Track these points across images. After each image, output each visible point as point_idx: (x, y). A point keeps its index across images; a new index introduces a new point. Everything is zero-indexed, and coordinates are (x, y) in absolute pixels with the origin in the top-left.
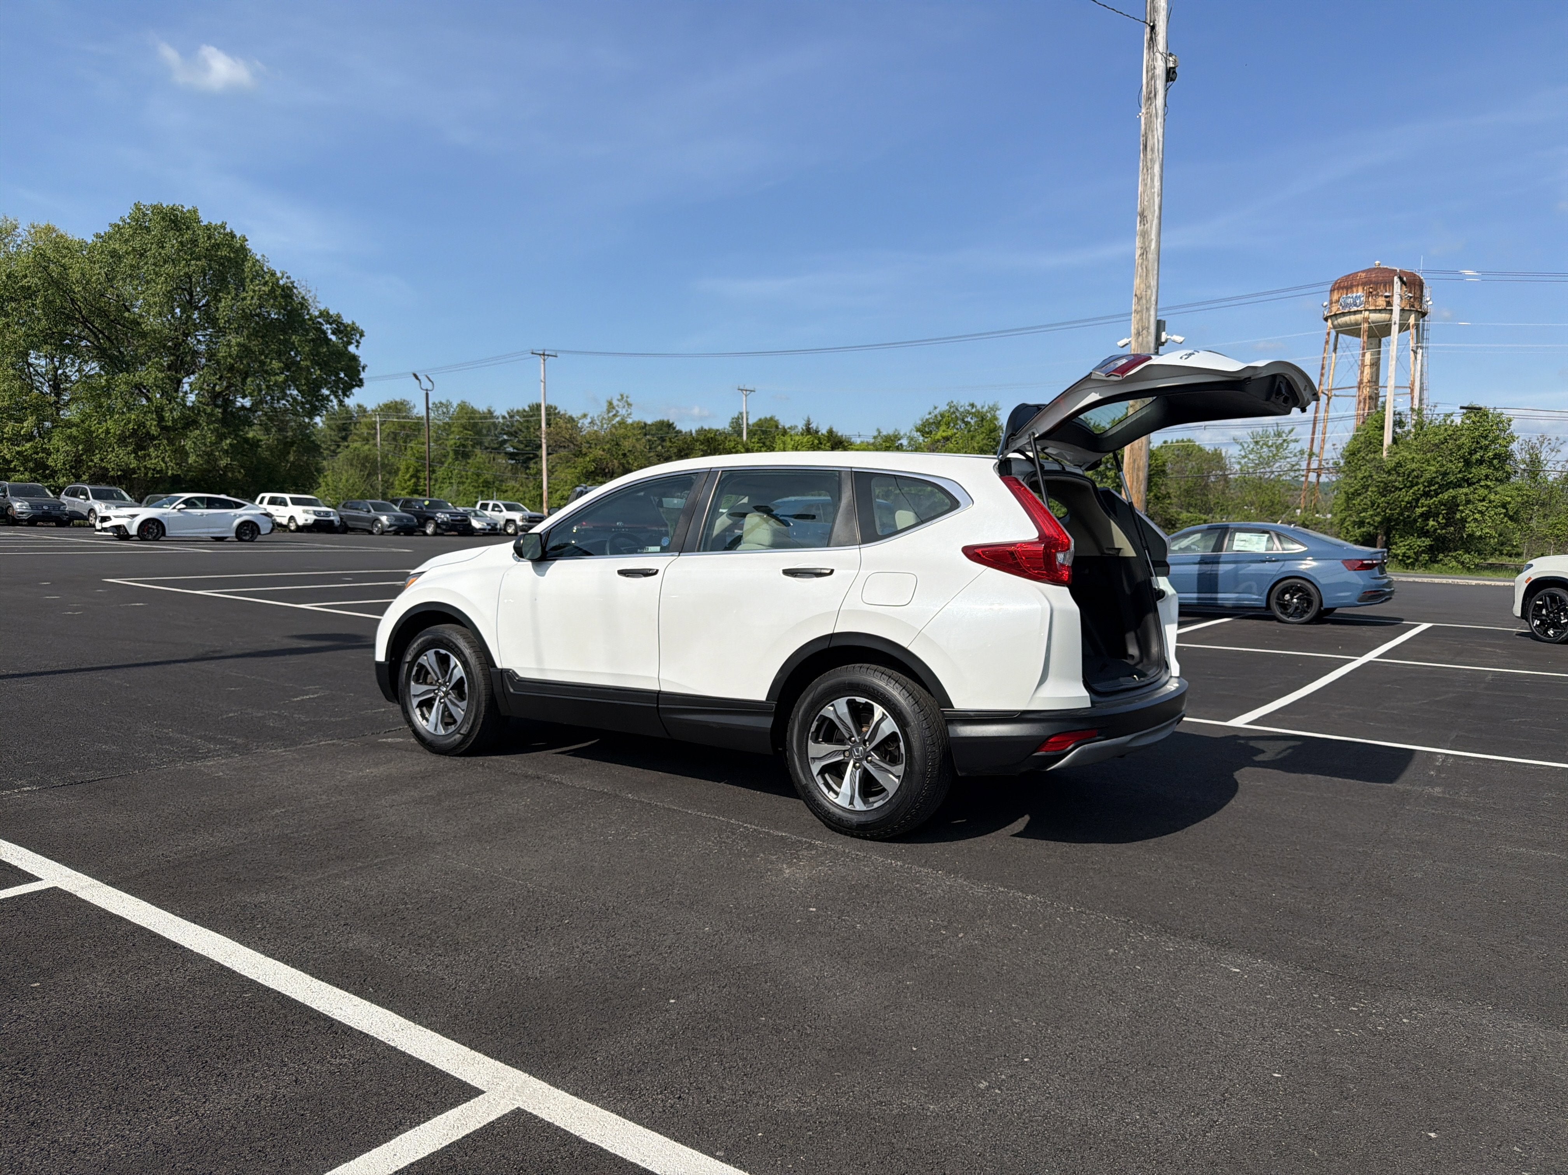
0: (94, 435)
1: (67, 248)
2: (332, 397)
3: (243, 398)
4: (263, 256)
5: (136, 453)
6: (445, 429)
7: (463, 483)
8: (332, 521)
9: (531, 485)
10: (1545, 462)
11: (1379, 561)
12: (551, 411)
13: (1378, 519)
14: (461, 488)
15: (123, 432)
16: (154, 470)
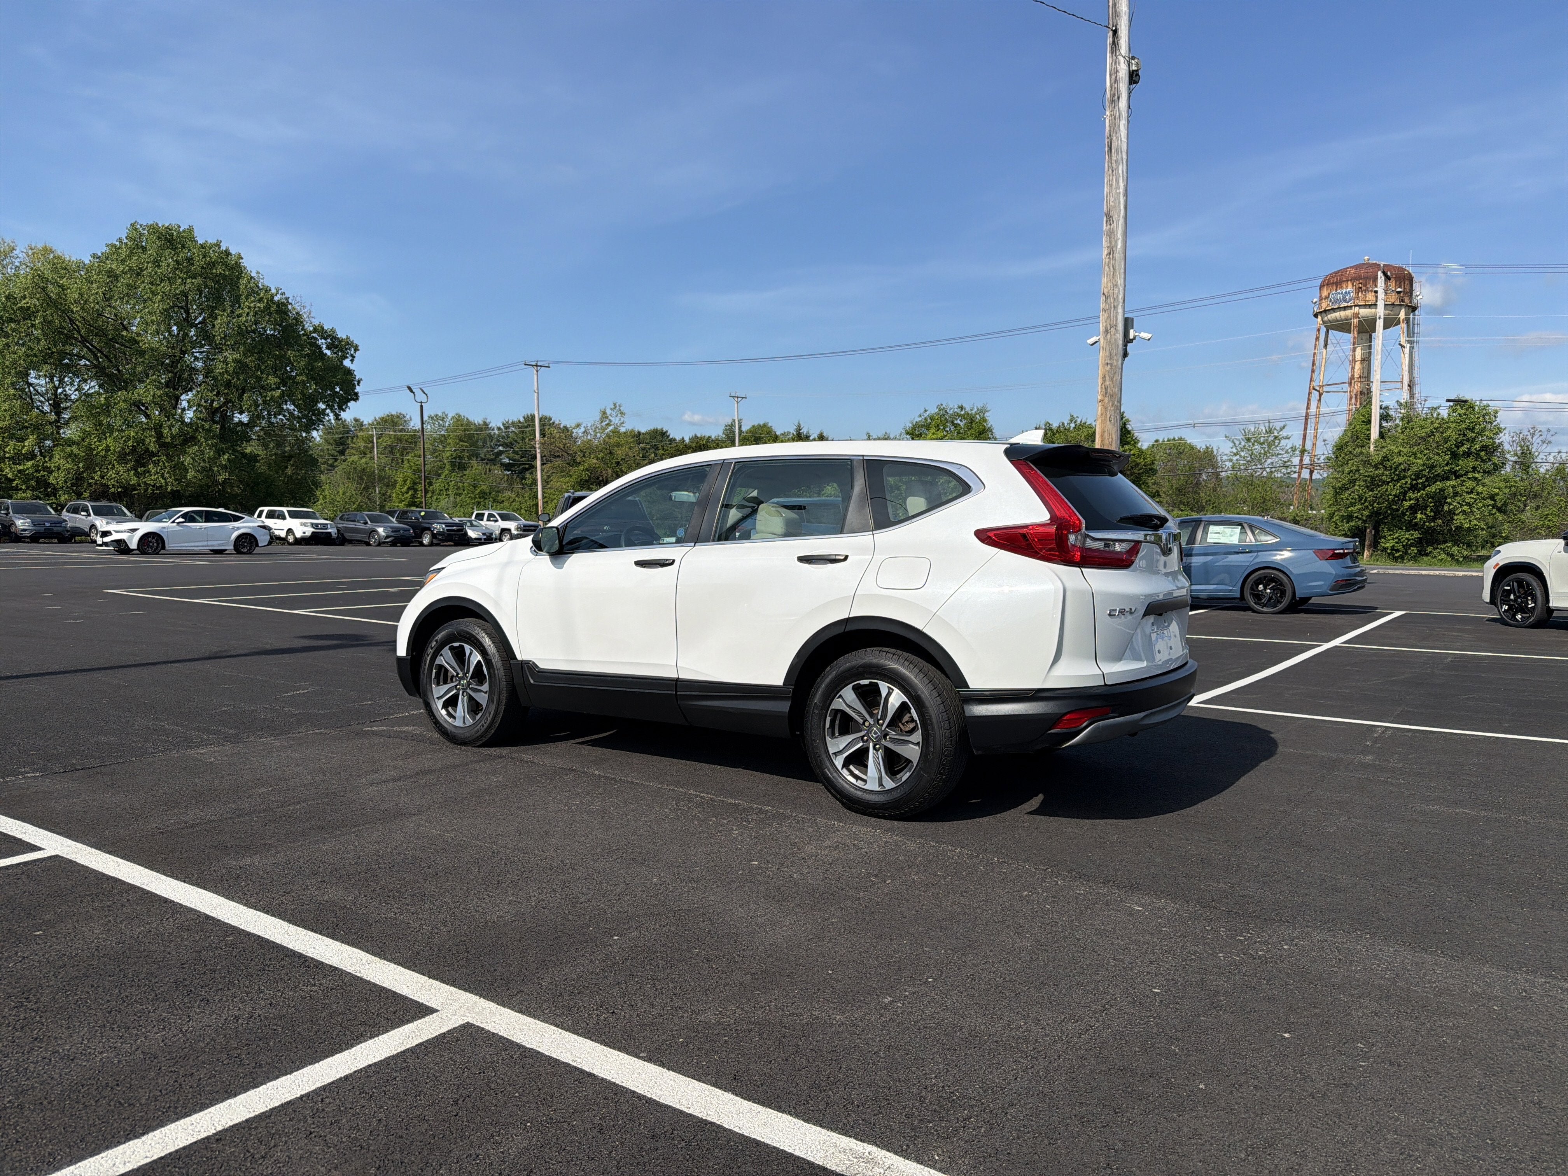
0: (94, 453)
1: (65, 269)
2: (328, 411)
3: (241, 413)
4: (258, 273)
5: (136, 470)
6: (441, 441)
7: (460, 494)
8: (330, 533)
9: (526, 495)
10: (1536, 454)
11: (1350, 551)
12: (545, 422)
13: (1366, 513)
14: (458, 500)
15: (123, 449)
16: (153, 486)
